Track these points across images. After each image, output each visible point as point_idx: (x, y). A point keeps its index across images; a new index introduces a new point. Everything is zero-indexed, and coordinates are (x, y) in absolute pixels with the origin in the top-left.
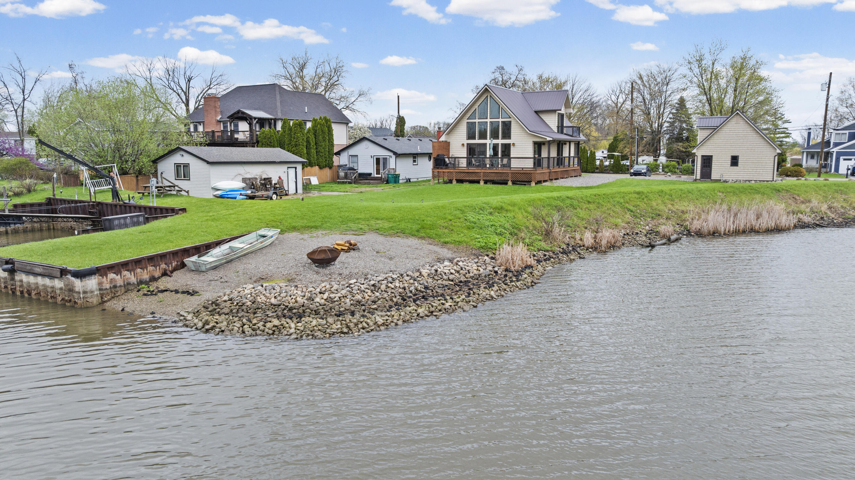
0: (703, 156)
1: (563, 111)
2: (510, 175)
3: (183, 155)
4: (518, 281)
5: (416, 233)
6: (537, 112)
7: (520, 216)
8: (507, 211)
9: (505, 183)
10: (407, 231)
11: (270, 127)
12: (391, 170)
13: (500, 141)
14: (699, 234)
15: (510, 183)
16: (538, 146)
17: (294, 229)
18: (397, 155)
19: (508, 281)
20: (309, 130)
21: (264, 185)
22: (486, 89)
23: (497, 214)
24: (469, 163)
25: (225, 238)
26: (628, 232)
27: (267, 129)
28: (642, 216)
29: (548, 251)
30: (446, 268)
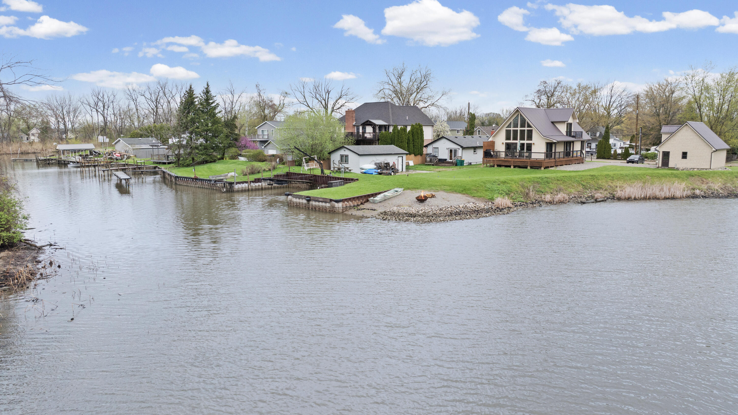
0: (663, 152)
1: (570, 121)
2: (529, 162)
3: (345, 151)
4: (501, 211)
5: (461, 192)
6: (553, 123)
7: (514, 186)
9: (526, 168)
10: (457, 191)
11: (385, 130)
12: (459, 158)
13: (526, 142)
14: (619, 199)
15: (529, 168)
16: (550, 145)
17: (409, 189)
18: (463, 148)
19: (496, 212)
20: (409, 132)
21: (386, 167)
22: (518, 110)
23: (502, 185)
24: (506, 155)
25: (382, 191)
26: (576, 196)
27: (383, 131)
28: (590, 188)
29: (523, 202)
30: (471, 205)
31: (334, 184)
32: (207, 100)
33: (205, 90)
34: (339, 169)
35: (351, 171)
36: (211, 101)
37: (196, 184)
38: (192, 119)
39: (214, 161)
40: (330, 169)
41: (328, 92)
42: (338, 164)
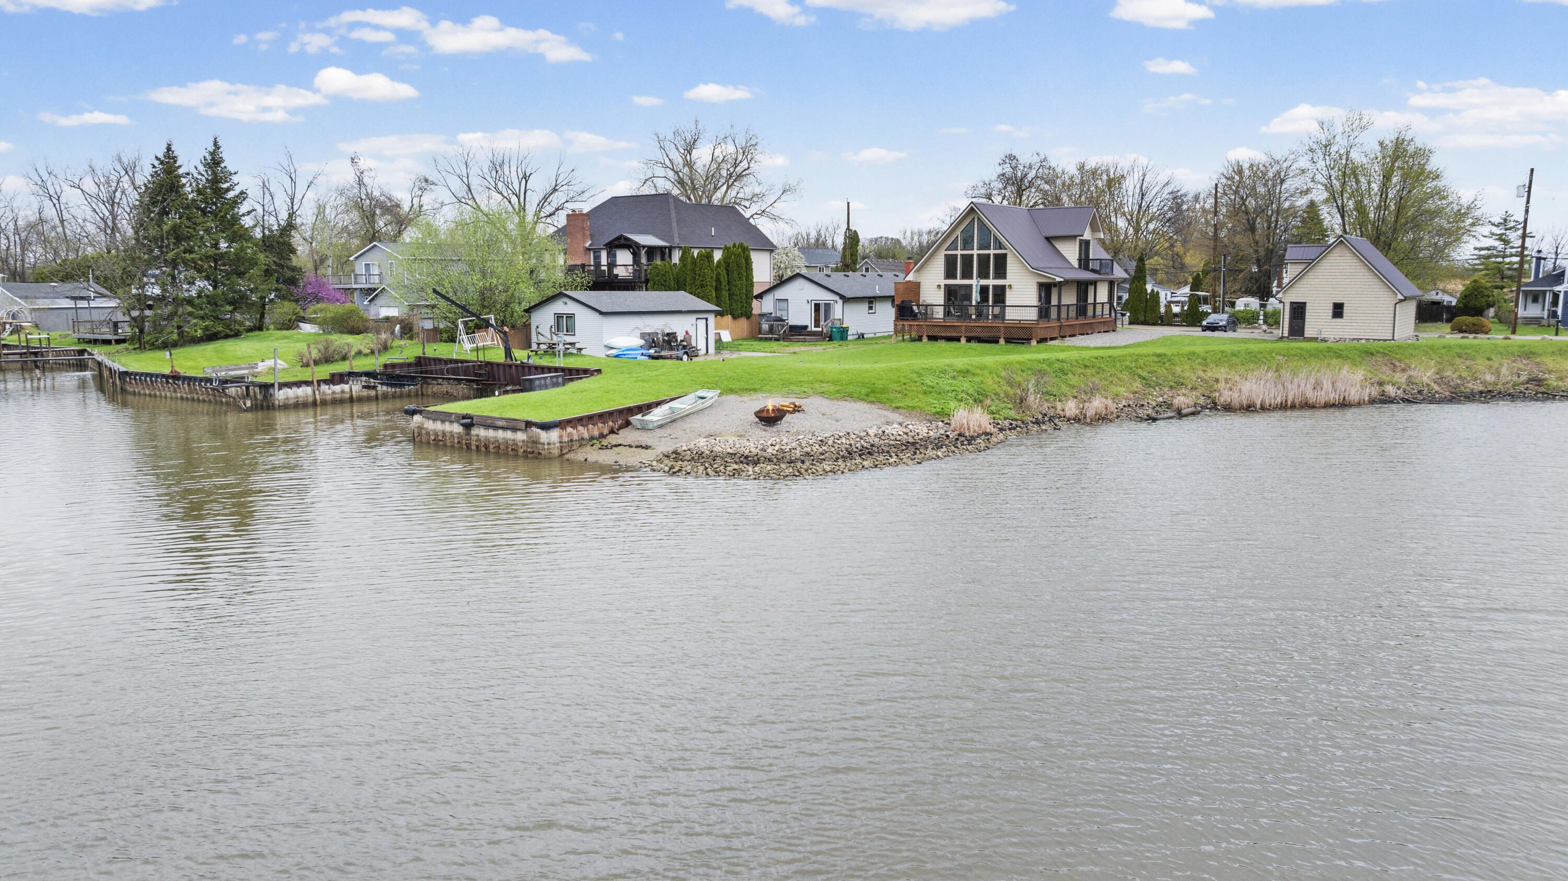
0: (1292, 303)
1: (1087, 235)
2: (1002, 329)
3: (566, 303)
4: (969, 444)
5: (865, 398)
6: (1048, 239)
7: (989, 381)
8: (974, 374)
9: (996, 341)
10: (855, 395)
11: (663, 259)
12: (836, 322)
13: (991, 282)
14: (1228, 408)
15: (1002, 341)
16: (1046, 289)
17: (732, 391)
18: (845, 300)
19: (959, 445)
20: (719, 262)
21: (669, 342)
22: (972, 209)
23: (961, 378)
24: (947, 313)
25: (664, 398)
26: (1131, 403)
27: (658, 262)
28: (1158, 384)
29: (1016, 420)
30: (894, 430)
31: (537, 383)
32: (215, 181)
33: (209, 158)
34: (552, 346)
35: (583, 352)
36: (225, 186)
37: (175, 392)
38: (175, 228)
39: (237, 335)
40: (528, 345)
41: (526, 178)
42: (548, 335)
